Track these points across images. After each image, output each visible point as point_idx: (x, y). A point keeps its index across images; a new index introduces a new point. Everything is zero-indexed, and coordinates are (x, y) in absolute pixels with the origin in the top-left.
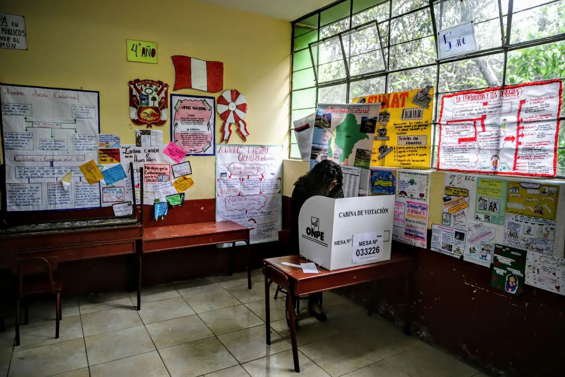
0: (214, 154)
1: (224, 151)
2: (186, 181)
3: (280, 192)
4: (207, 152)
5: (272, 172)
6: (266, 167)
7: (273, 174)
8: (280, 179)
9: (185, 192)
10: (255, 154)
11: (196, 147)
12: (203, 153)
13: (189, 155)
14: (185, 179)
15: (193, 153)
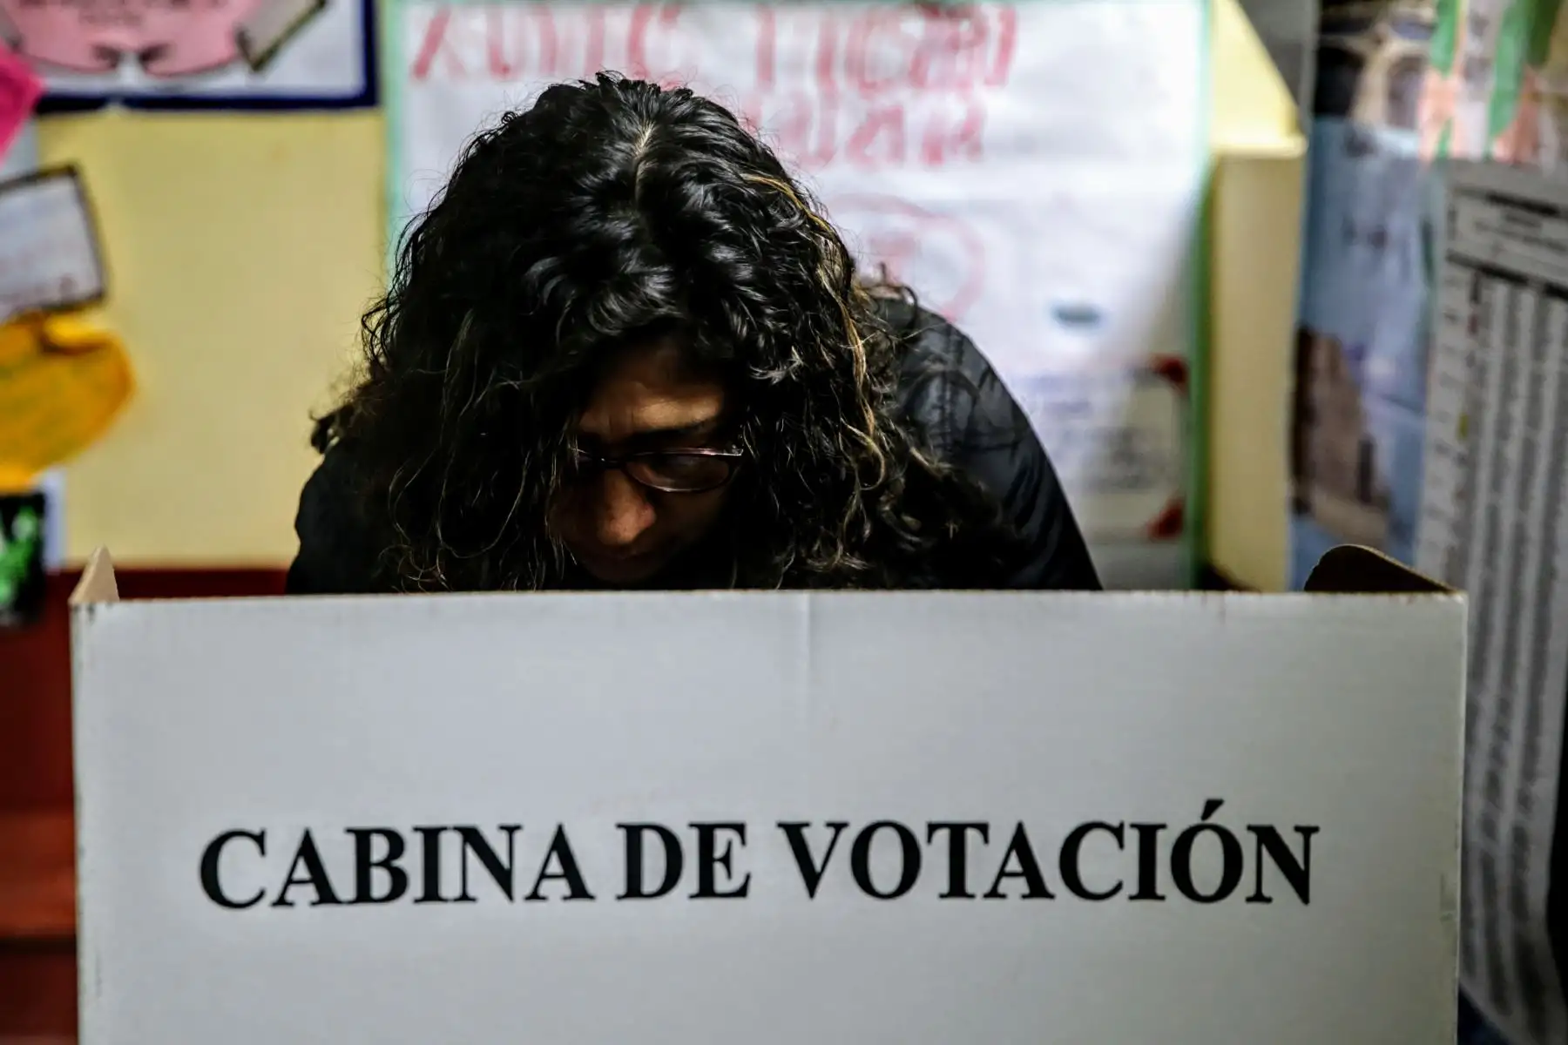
0: (368, 96)
1: (475, 58)
2: (60, 370)
3: (1169, 525)
4: (286, 76)
5: (1070, 295)
6: (986, 231)
7: (1077, 317)
8: (1172, 372)
9: (49, 480)
10: (842, 82)
11: (159, 24)
12: (237, 81)
13: (90, 104)
14: (50, 349)
15: (131, 78)
